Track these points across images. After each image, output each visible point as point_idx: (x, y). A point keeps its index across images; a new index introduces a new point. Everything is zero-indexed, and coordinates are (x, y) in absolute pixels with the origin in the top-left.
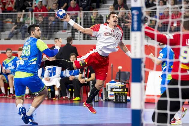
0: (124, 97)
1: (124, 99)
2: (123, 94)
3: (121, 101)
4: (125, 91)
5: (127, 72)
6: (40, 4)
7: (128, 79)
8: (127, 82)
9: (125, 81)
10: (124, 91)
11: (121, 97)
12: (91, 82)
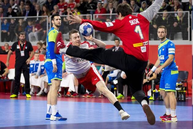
0: (182, 95)
1: (182, 97)
2: (182, 92)
3: (180, 99)
4: (184, 90)
5: (185, 72)
6: (100, 5)
7: (186, 78)
8: (186, 81)
9: (184, 80)
10: (182, 89)
11: (180, 95)
12: (153, 81)
